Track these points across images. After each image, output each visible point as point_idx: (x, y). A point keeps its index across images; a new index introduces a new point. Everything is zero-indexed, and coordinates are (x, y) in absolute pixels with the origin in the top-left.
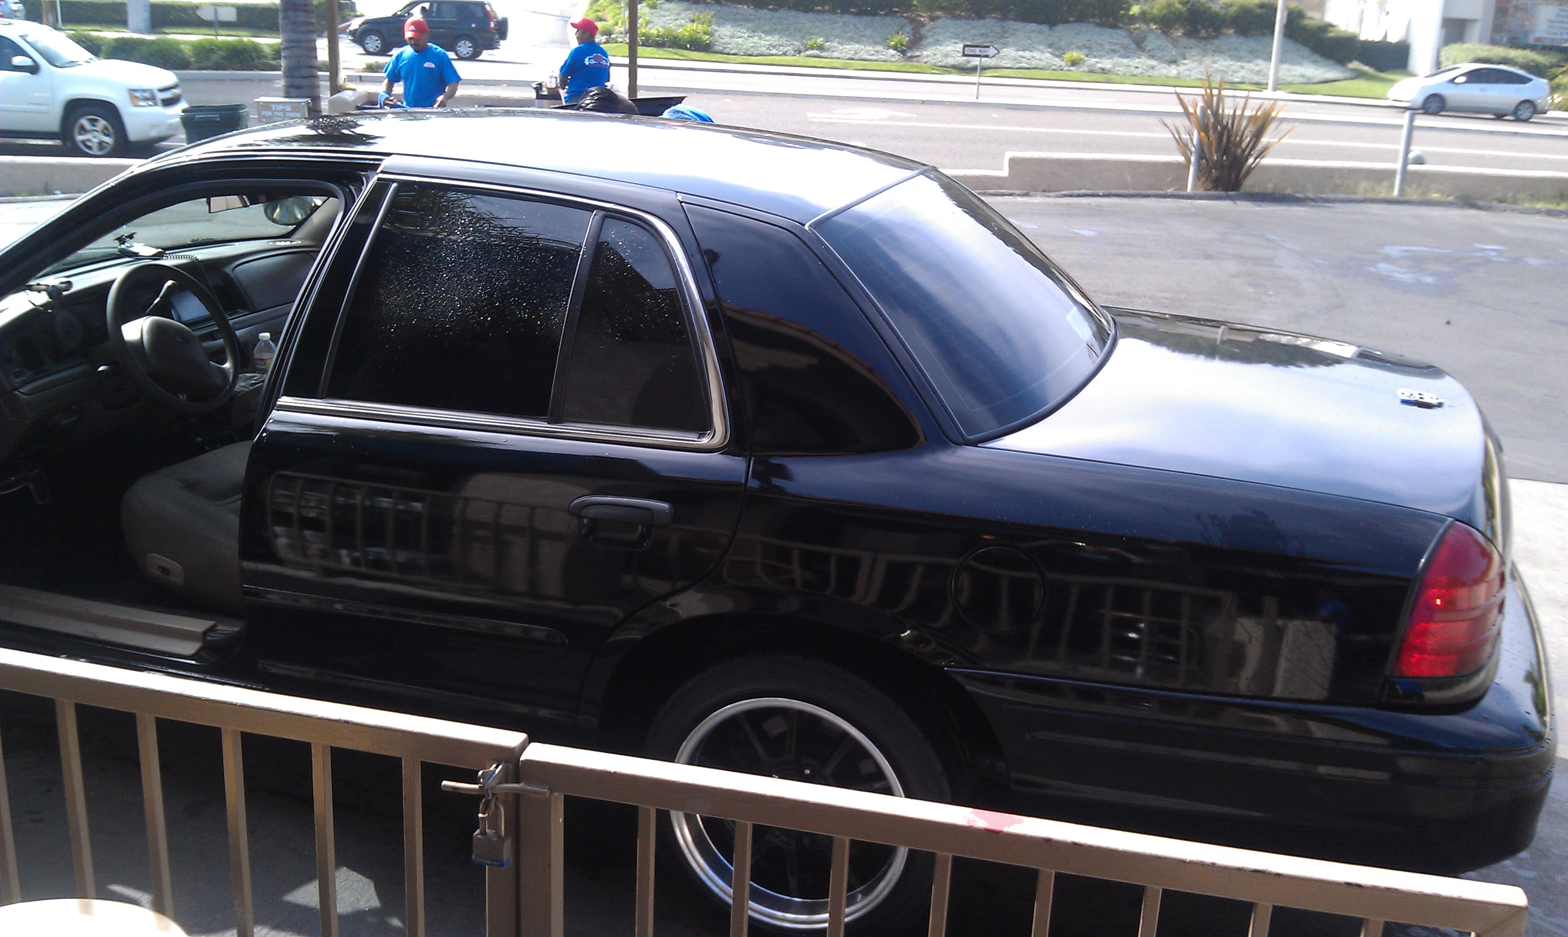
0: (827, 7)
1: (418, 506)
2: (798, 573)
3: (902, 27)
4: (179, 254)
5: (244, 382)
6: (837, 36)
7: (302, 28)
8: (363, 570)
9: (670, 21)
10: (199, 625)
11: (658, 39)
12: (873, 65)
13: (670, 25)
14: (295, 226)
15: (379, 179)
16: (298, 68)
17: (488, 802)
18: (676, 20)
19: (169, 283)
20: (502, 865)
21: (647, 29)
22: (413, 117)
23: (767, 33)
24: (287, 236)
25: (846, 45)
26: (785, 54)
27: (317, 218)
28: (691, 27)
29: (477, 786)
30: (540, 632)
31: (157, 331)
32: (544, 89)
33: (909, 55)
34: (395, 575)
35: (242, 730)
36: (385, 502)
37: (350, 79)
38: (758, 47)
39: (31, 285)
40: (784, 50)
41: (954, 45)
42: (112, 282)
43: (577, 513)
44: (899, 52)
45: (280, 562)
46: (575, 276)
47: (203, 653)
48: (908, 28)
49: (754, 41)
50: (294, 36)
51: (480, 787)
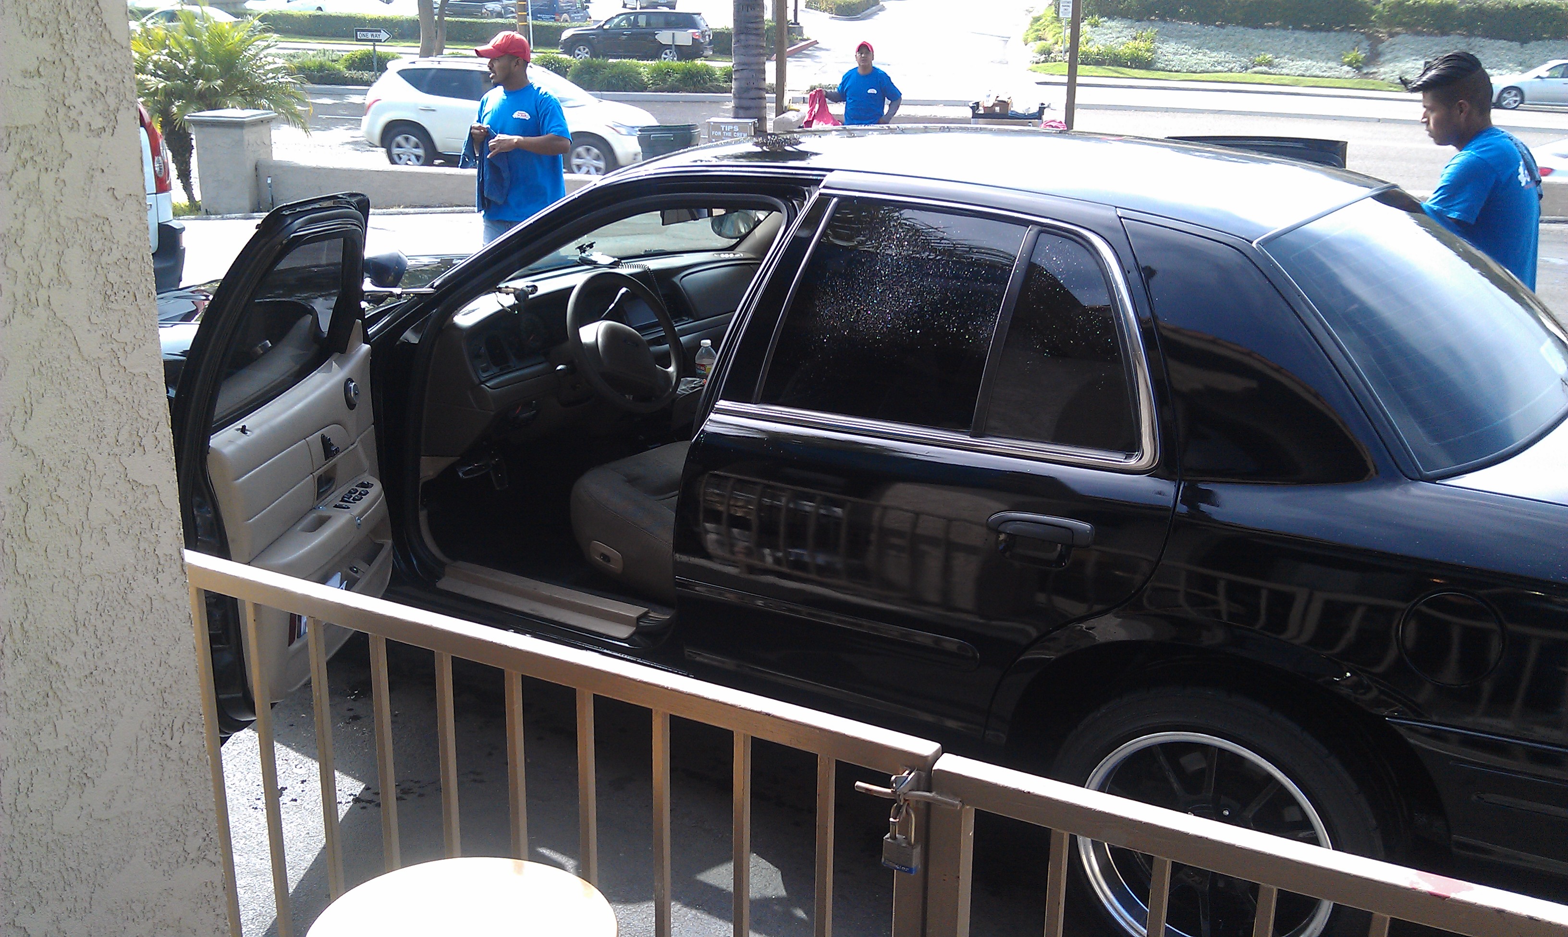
0: (1277, 23)
1: (838, 511)
2: (1223, 605)
3: (1358, 44)
4: (633, 263)
5: (685, 385)
6: (1287, 53)
7: (755, 52)
8: (784, 569)
9: (1112, 39)
10: (633, 611)
11: (1098, 57)
12: (1326, 81)
13: (1112, 43)
14: (738, 239)
15: (820, 194)
16: (748, 90)
17: (899, 808)
18: (1118, 38)
19: (624, 290)
20: (910, 871)
21: (1087, 47)
22: (851, 134)
23: (1212, 49)
24: (731, 249)
25: (1296, 61)
26: (1230, 70)
27: (759, 232)
28: (1132, 44)
29: (889, 791)
30: (951, 643)
31: (611, 334)
32: (980, 108)
33: (1365, 71)
34: (813, 576)
35: (671, 713)
36: (808, 506)
37: (794, 101)
38: (1202, 63)
39: (500, 288)
40: (1230, 67)
41: (1415, 62)
42: (573, 287)
43: (995, 528)
44: (1354, 68)
45: (708, 556)
46: (1006, 291)
47: (635, 638)
48: (1365, 44)
49: (1198, 58)
50: (744, 59)
51: (892, 791)
